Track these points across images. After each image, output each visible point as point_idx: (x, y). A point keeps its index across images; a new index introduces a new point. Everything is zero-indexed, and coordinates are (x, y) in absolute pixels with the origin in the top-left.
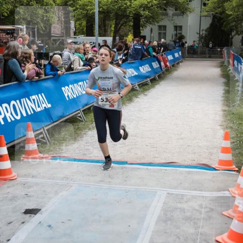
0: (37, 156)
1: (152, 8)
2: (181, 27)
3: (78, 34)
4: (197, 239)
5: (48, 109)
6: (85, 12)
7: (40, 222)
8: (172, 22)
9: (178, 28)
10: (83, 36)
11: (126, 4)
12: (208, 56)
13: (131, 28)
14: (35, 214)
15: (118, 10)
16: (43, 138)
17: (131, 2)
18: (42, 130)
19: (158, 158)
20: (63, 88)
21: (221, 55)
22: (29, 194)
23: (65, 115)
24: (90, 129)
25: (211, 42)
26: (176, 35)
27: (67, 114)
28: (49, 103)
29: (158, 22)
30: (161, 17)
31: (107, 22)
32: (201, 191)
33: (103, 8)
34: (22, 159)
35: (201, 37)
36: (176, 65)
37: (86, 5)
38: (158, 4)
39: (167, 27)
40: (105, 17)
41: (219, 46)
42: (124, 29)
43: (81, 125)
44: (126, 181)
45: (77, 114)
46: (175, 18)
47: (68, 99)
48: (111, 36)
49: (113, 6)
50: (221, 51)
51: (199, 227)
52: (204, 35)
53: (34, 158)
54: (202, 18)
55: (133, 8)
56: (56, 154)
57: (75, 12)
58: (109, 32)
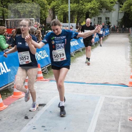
0: (43, 79)
1: (95, 9)
2: (109, 18)
4: (120, 119)
5: (47, 57)
6: (63, 11)
7: (46, 110)
8: (105, 16)
9: (107, 18)
11: (83, 7)
12: (122, 32)
13: (84, 18)
14: (44, 106)
15: (79, 10)
16: (45, 71)
17: (85, 6)
18: (44, 68)
19: (100, 81)
21: (128, 32)
22: (40, 97)
25: (123, 25)
26: (107, 22)
28: (47, 55)
29: (97, 16)
30: (99, 13)
31: (73, 16)
32: (121, 96)
33: (71, 9)
34: (36, 81)
35: (118, 23)
36: (106, 36)
37: (64, 8)
38: (98, 7)
39: (102, 18)
40: (73, 13)
41: (127, 27)
42: (81, 19)
44: (85, 92)
46: (106, 14)
48: (75, 23)
50: (129, 30)
51: (121, 113)
52: (120, 22)
53: (41, 81)
54: (119, 14)
55: (86, 9)
56: (52, 79)
57: (58, 11)
58: (74, 21)
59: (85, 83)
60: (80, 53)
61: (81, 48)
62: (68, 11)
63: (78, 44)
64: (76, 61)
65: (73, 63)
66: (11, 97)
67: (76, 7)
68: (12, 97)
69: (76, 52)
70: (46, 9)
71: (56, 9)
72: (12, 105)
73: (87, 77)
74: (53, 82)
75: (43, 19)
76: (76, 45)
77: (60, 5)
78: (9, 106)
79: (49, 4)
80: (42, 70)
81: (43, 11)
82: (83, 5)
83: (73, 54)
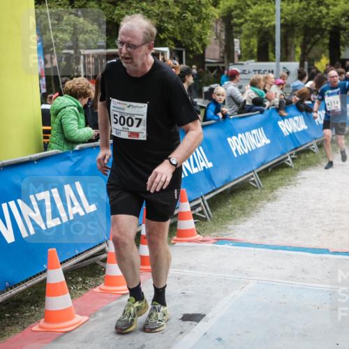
0: (194, 238)
3: (243, 58)
5: (208, 169)
6: (258, 26)
7: (205, 334)
10: (253, 61)
11: (320, 12)
13: (325, 47)
14: (198, 321)
15: (308, 21)
16: (202, 212)
17: (328, 9)
18: (200, 201)
20: (229, 139)
22: (186, 292)
23: (232, 179)
24: (269, 200)
27: (236, 177)
28: (209, 161)
31: (290, 39)
33: (285, 19)
34: (172, 242)
37: (260, 15)
40: (287, 32)
42: (316, 50)
43: (255, 193)
44: (328, 278)
45: (249, 178)
47: (236, 155)
48: (295, 61)
49: (300, 15)
53: (190, 241)
55: (332, 17)
56: (222, 235)
57: (244, 25)
58: (292, 55)
59: (326, 251)
60: (311, 155)
61: (315, 141)
62: (272, 23)
63: (306, 127)
64: (299, 181)
65: (288, 187)
66: (97, 289)
67: (299, 10)
68: (100, 289)
69: (298, 153)
70: (204, 19)
71: (235, 20)
72: (101, 315)
73: (333, 231)
74: (226, 246)
75: (197, 49)
76: (299, 130)
77: (249, 6)
78: (92, 320)
79: (216, 4)
80: (193, 208)
81: (195, 25)
82: (321, 5)
83: (289, 159)
